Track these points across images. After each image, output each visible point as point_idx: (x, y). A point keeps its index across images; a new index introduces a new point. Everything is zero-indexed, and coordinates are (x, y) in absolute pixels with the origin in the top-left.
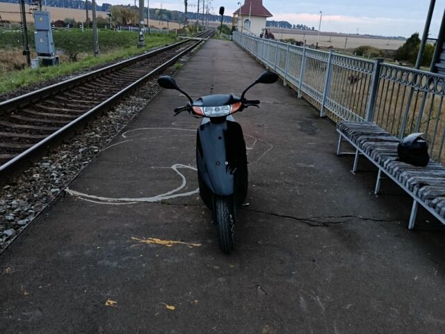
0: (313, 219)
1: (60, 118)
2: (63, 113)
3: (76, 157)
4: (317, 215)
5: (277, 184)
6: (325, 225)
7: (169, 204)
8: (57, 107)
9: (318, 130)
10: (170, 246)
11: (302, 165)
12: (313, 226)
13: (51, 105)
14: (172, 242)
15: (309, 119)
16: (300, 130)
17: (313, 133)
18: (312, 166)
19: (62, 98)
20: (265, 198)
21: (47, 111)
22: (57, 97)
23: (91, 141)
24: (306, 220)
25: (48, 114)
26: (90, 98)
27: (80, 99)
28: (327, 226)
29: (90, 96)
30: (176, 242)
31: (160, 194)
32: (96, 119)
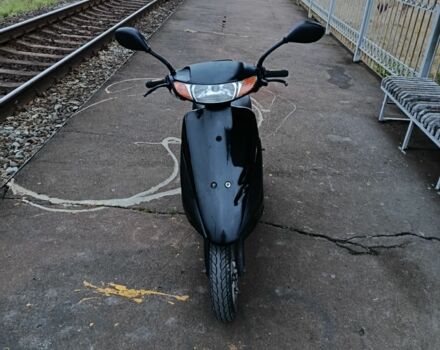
0: (355, 240)
1: (42, 59)
2: (48, 51)
3: (50, 117)
4: (360, 232)
5: (301, 173)
6: (373, 252)
7: (150, 212)
8: (42, 44)
9: (351, 82)
10: (139, 301)
11: (335, 138)
12: (356, 253)
13: (36, 41)
14: (143, 292)
15: (340, 65)
16: (329, 81)
17: (346, 86)
18: (348, 139)
19: (50, 32)
20: (287, 199)
21: (29, 49)
22: (44, 31)
23: (72, 93)
24: (345, 242)
25: (29, 53)
26: (83, 31)
27: (71, 33)
28: (376, 254)
29: (83, 29)
30: (149, 292)
31: (140, 191)
32: (84, 60)
